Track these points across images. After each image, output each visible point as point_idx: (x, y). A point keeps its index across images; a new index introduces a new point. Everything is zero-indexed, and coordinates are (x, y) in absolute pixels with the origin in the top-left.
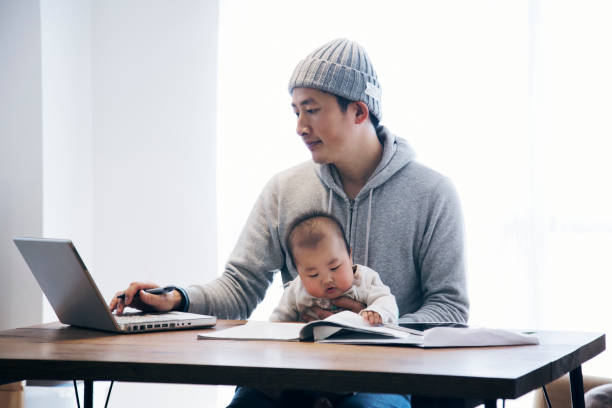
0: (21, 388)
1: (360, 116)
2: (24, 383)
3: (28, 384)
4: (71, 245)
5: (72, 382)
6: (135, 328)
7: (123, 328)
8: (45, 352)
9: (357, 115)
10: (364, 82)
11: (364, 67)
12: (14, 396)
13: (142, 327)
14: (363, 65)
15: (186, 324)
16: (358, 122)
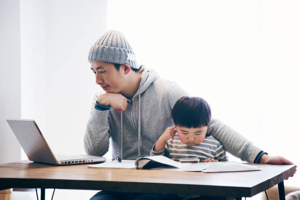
0: (10, 192)
1: (127, 71)
2: (11, 190)
3: (14, 190)
4: (34, 122)
5: (35, 189)
6: (66, 163)
7: (59, 163)
8: (22, 175)
9: (125, 70)
10: (126, 54)
11: (125, 46)
12: (7, 196)
13: (69, 162)
14: (124, 45)
15: (90, 161)
16: (126, 73)
